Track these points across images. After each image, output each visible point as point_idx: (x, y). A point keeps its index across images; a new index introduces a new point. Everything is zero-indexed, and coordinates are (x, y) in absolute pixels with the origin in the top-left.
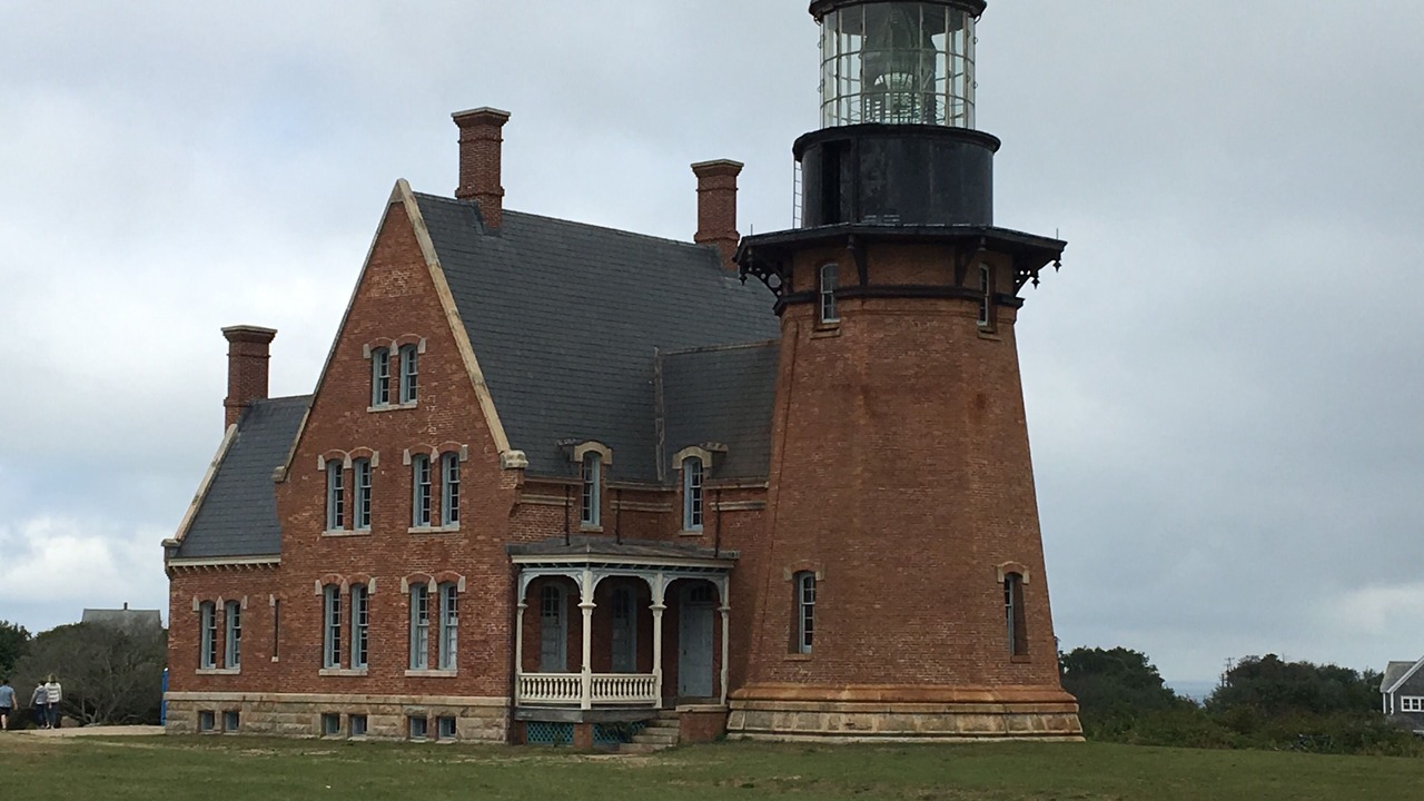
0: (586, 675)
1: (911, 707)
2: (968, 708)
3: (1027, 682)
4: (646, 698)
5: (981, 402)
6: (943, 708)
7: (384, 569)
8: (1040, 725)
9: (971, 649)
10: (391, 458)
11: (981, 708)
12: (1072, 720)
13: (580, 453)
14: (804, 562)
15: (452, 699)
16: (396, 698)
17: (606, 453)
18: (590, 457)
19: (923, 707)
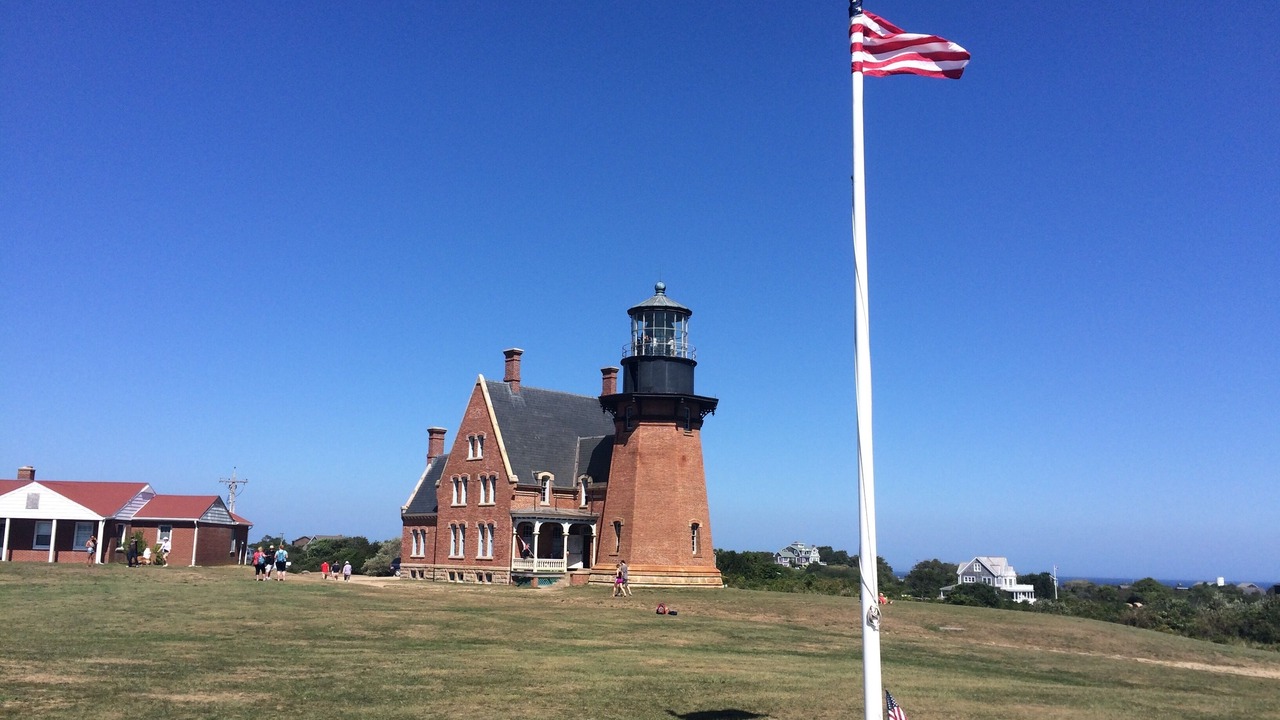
0: (536, 559)
1: (653, 574)
2: (674, 574)
3: (700, 564)
4: (560, 569)
5: (684, 458)
6: (665, 574)
7: (470, 518)
8: (704, 581)
9: (676, 552)
10: (474, 477)
11: (679, 574)
12: (719, 580)
13: (540, 476)
14: (617, 518)
15: (491, 568)
16: (472, 567)
17: (552, 477)
18: (545, 479)
19: (657, 574)
